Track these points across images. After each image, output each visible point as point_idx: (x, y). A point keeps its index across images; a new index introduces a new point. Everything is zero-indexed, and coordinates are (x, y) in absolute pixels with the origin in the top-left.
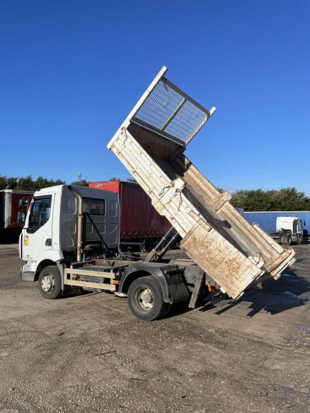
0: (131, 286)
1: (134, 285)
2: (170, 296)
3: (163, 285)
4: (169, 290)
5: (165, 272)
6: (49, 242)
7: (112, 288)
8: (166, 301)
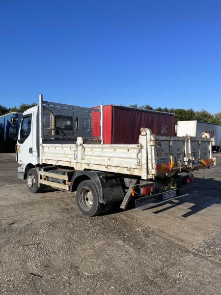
0: (78, 187)
1: (80, 186)
2: (104, 198)
3: (99, 187)
4: (103, 192)
5: (101, 177)
6: (31, 150)
7: (66, 187)
8: (101, 202)
